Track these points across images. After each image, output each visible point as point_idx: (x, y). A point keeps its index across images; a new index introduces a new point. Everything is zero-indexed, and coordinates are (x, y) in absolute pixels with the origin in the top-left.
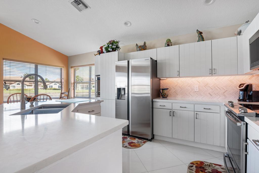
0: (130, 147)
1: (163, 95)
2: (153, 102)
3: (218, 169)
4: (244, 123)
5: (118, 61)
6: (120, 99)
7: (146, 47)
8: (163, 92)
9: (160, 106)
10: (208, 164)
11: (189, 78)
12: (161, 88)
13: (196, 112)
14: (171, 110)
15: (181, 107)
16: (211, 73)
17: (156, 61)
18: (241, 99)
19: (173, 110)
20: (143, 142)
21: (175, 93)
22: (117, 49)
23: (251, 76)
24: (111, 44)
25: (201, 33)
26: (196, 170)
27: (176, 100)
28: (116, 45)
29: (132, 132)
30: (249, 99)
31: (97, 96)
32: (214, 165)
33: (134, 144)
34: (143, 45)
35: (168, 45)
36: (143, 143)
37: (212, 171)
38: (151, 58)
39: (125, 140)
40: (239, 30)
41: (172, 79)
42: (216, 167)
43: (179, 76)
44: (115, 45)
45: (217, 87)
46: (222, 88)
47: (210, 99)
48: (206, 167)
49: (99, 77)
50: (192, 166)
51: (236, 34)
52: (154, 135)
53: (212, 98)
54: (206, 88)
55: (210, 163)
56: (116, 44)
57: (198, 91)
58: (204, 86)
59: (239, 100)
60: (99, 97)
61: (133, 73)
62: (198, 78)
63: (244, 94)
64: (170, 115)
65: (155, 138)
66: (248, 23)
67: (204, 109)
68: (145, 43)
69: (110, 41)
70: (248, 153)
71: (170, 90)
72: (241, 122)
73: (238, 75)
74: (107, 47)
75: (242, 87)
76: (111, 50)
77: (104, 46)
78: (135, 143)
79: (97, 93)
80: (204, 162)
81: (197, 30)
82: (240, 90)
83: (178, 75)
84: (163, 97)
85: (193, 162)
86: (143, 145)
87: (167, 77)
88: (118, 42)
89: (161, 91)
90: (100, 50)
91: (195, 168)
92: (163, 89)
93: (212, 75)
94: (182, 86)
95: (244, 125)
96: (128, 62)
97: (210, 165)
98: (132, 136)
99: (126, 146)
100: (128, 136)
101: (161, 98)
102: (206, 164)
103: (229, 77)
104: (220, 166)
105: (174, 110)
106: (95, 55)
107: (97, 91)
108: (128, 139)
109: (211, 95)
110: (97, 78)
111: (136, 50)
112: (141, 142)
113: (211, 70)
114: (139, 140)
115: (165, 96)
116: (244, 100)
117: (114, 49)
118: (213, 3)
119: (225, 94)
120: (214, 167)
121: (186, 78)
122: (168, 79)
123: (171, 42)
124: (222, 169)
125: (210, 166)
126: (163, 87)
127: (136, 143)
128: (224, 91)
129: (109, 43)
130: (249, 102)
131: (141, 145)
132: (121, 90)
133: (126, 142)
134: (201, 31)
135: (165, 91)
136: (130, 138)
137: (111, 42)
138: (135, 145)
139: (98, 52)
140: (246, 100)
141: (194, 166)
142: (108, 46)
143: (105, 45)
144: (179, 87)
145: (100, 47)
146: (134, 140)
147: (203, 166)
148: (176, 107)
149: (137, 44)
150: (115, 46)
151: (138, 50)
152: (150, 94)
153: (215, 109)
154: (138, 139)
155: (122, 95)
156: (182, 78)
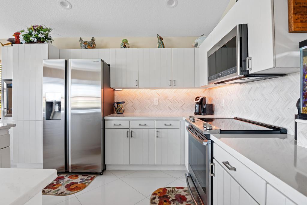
0: (69, 192)
1: (118, 110)
2: (104, 120)
3: (181, 194)
4: (210, 142)
5: (49, 59)
6: (51, 118)
7: (95, 44)
8: (117, 107)
9: (115, 125)
10: (171, 190)
11: (148, 90)
12: (115, 101)
13: (157, 130)
14: (128, 130)
15: (140, 125)
16: (171, 84)
17: (109, 65)
18: (197, 112)
19: (130, 129)
20: (89, 178)
21: (132, 107)
22: (47, 41)
23: (204, 89)
24: (35, 30)
25: (161, 39)
26: (160, 202)
27: (133, 116)
28: (44, 34)
29: (73, 167)
30: (203, 112)
31: (5, 114)
32: (176, 190)
33: (75, 185)
34: (91, 41)
35: (125, 47)
36: (90, 181)
37: (175, 198)
38: (102, 60)
39: (60, 181)
40: (196, 42)
41: (129, 89)
42: (178, 192)
43: (138, 86)
44: (42, 34)
45: (176, 100)
46: (181, 101)
47: (169, 113)
48: (169, 194)
49: (9, 82)
50: (155, 198)
51: (193, 46)
52: (106, 165)
53: (171, 112)
54: (165, 101)
55: (173, 188)
56: (45, 32)
57: (157, 104)
58: (164, 99)
59: (196, 114)
60: (11, 116)
61: (74, 80)
62: (158, 89)
63: (199, 107)
64: (127, 137)
65: (107, 169)
66: (204, 36)
67: (165, 125)
68: (93, 40)
69: (34, 26)
70: (214, 174)
71: (127, 104)
72: (206, 141)
73: (194, 88)
74: (28, 35)
75: (198, 100)
76: (36, 40)
77: (22, 32)
78: (77, 183)
79: (6, 110)
80: (167, 188)
81: (158, 35)
82: (196, 103)
83: (136, 86)
84: (118, 113)
85: (155, 192)
86: (89, 183)
87: (124, 87)
88: (48, 31)
89: (116, 105)
90: (14, 37)
91: (158, 200)
92: (118, 103)
93: (172, 87)
94: (141, 99)
95: (210, 143)
96: (66, 62)
97: (173, 190)
98: (72, 173)
99: (62, 192)
100: (66, 175)
101: (115, 115)
102: (169, 191)
103: (187, 90)
104: (182, 188)
105: (132, 130)
106: (3, 45)
107: (5, 107)
108: (65, 180)
109: (170, 109)
110: (7, 84)
111: (80, 47)
112: (86, 180)
113: (171, 82)
114: (83, 177)
115: (120, 112)
116: (199, 113)
117: (42, 40)
118: (175, 7)
119: (183, 107)
120: (177, 192)
121: (146, 89)
122: (124, 89)
123: (128, 44)
124: (185, 191)
125: (173, 192)
126: (118, 100)
127: (79, 183)
128: (183, 104)
129: (31, 29)
130: (204, 115)
131: (86, 184)
132: (54, 105)
133: (61, 185)
134: (161, 37)
135: (121, 106)
136: (68, 177)
137: (36, 28)
138: (77, 187)
139: (9, 40)
140: (201, 113)
141: (157, 196)
142: (30, 34)
143: (24, 31)
144: (137, 99)
145: (15, 34)
146: (75, 179)
147: (166, 194)
148: (135, 125)
149: (81, 39)
150: (43, 36)
151: (83, 47)
152: (100, 109)
153: (175, 124)
154: (83, 175)
155: (55, 112)
156: (141, 90)
